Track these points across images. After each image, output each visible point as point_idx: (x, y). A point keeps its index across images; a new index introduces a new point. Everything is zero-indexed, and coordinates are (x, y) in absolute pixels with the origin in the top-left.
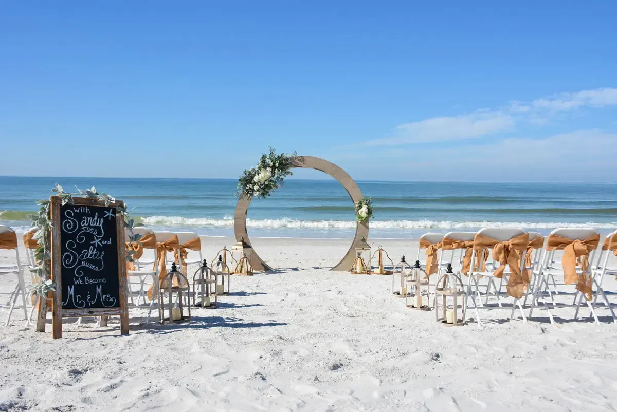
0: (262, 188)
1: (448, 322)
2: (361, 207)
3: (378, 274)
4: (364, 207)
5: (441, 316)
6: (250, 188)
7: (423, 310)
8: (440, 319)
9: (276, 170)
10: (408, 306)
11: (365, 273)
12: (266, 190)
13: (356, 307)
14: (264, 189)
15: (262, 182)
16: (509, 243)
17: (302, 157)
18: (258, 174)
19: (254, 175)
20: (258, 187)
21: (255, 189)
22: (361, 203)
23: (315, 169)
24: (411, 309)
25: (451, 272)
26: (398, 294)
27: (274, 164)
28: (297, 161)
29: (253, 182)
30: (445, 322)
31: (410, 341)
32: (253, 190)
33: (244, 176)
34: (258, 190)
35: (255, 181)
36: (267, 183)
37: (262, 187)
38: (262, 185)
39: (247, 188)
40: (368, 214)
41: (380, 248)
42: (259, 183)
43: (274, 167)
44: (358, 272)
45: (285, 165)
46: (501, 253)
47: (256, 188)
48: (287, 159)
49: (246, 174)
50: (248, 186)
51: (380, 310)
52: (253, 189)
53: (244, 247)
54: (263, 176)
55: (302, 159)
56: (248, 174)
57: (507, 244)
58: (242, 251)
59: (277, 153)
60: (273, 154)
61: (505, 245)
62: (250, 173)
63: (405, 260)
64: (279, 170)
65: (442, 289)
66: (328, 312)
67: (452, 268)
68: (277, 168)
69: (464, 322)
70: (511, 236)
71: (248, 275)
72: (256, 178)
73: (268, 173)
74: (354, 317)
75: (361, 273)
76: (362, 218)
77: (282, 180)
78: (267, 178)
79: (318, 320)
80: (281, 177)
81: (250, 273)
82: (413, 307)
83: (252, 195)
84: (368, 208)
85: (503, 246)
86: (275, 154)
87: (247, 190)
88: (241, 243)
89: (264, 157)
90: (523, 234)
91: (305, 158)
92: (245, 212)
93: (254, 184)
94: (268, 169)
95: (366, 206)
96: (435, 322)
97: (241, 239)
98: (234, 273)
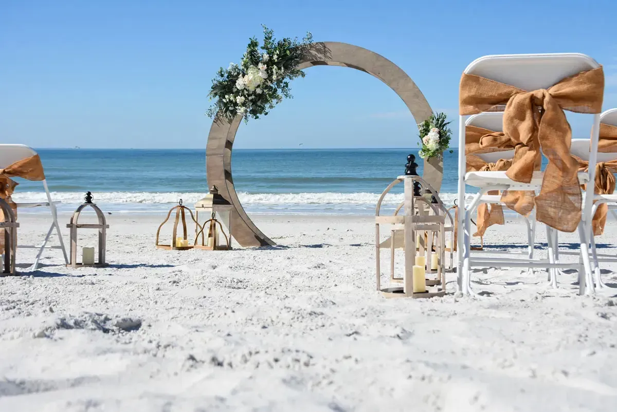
0: (252, 101)
2: (426, 131)
4: (431, 131)
6: (231, 102)
9: (275, 67)
12: (259, 103)
14: (254, 102)
15: (251, 89)
16: (546, 94)
17: (321, 43)
18: (243, 76)
19: (237, 77)
20: (243, 98)
21: (238, 101)
22: (427, 125)
23: (349, 66)
27: (271, 57)
28: (313, 52)
29: (235, 90)
32: (236, 104)
33: (221, 79)
34: (244, 104)
35: (239, 87)
36: (259, 91)
37: (250, 98)
38: (251, 95)
39: (224, 100)
40: (440, 143)
42: (246, 92)
43: (270, 63)
45: (291, 59)
46: (522, 119)
47: (240, 99)
48: (296, 49)
49: (222, 76)
50: (227, 96)
52: (236, 102)
53: (215, 203)
54: (252, 78)
55: (323, 48)
56: (226, 75)
57: (539, 96)
58: (211, 210)
59: (277, 38)
60: (270, 38)
61: (533, 98)
62: (230, 74)
64: (279, 69)
68: (277, 64)
70: (555, 78)
71: (215, 249)
72: (240, 83)
73: (260, 74)
76: (429, 150)
77: (287, 86)
78: (259, 83)
80: (285, 80)
81: (222, 248)
83: (234, 113)
84: (439, 133)
85: (528, 101)
86: (273, 39)
87: (225, 104)
88: (212, 196)
89: (253, 44)
90: (588, 69)
91: (327, 46)
92: (225, 144)
93: (237, 93)
94: (260, 65)
95: (437, 130)
97: (212, 189)
98: (193, 247)
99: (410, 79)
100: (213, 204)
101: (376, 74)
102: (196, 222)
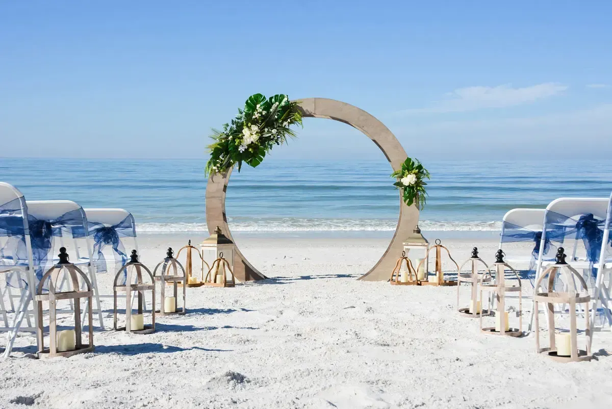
1: (558, 354)
3: (434, 284)
5: (546, 343)
7: (512, 335)
8: (544, 350)
10: (484, 330)
11: (413, 283)
13: (394, 331)
23: (334, 118)
24: (489, 333)
25: (563, 262)
26: (467, 311)
30: (554, 354)
31: (490, 385)
41: (438, 242)
44: (402, 281)
51: (434, 336)
58: (216, 249)
63: (478, 255)
65: (546, 295)
66: (344, 337)
67: (565, 256)
69: (589, 355)
71: (225, 286)
74: (388, 345)
75: (407, 283)
79: (324, 349)
81: (230, 284)
82: (493, 330)
88: (216, 236)
92: (223, 187)
96: (535, 354)
97: (216, 230)
98: (204, 284)
99: (390, 132)
100: (218, 243)
101: (361, 127)
102: (202, 259)
